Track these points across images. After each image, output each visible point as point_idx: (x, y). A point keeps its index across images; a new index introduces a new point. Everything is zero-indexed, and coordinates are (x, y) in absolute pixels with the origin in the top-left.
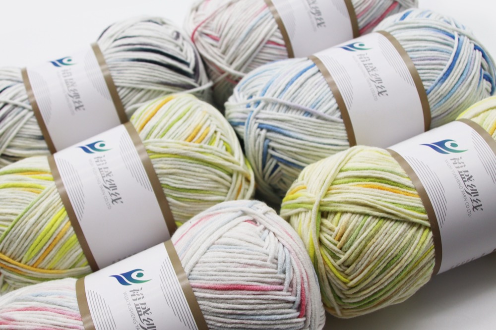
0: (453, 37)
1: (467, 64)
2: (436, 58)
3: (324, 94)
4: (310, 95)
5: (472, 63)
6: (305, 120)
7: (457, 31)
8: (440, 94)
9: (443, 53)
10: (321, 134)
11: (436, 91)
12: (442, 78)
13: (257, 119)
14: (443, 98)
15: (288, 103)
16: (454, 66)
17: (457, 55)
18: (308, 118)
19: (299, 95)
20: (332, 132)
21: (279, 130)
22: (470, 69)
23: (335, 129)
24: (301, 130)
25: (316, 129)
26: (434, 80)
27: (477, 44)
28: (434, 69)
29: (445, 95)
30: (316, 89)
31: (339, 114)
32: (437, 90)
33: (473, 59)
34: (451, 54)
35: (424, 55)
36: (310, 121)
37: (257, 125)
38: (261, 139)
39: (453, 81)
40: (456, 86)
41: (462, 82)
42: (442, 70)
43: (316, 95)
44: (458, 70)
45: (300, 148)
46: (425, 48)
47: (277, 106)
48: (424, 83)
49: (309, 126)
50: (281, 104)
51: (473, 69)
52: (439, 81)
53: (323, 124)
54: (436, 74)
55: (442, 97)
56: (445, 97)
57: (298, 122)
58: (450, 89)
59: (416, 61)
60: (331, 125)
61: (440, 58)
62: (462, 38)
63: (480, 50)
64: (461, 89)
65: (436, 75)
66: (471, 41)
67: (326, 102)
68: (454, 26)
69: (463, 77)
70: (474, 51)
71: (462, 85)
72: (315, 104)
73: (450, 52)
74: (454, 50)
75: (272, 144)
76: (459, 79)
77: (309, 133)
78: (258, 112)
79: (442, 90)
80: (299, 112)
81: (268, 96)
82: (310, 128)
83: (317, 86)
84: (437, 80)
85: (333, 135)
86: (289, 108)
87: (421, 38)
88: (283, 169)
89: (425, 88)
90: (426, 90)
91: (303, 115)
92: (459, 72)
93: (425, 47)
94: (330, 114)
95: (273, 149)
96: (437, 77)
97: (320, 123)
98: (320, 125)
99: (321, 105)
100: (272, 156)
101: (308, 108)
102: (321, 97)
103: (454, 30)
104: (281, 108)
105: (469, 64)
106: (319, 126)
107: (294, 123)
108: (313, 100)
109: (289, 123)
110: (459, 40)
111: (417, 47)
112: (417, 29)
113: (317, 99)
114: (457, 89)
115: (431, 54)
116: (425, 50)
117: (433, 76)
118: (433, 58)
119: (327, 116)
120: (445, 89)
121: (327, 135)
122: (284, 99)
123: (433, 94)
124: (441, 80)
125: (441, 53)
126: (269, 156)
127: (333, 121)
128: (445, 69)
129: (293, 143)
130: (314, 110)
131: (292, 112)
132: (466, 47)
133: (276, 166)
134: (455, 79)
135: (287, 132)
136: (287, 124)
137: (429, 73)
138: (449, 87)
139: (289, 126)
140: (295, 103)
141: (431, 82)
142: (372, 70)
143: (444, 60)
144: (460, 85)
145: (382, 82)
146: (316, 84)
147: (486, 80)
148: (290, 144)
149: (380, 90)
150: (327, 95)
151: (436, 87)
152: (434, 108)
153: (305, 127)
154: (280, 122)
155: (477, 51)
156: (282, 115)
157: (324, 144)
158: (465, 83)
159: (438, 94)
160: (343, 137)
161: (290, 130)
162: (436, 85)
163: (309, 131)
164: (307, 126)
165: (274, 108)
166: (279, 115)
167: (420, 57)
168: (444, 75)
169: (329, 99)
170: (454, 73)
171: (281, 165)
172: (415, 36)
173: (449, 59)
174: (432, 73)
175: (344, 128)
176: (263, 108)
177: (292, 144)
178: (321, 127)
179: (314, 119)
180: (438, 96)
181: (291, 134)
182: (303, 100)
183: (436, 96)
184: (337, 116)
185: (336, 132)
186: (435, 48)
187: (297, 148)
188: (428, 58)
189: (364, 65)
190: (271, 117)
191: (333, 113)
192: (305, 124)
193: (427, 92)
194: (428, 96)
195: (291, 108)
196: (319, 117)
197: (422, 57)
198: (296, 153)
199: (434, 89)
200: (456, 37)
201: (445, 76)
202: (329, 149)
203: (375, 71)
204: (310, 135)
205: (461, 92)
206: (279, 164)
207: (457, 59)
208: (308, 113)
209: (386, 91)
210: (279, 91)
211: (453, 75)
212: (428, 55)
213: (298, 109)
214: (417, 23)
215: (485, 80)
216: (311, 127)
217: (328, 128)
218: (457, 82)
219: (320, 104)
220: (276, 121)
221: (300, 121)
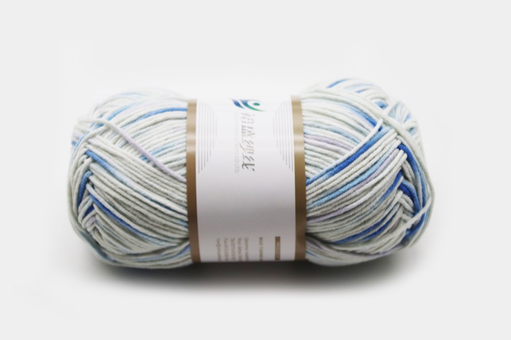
0: (374, 124)
1: (375, 163)
2: (335, 142)
3: (177, 142)
4: (159, 138)
5: (385, 164)
6: (139, 163)
7: (384, 119)
8: (324, 188)
9: (348, 139)
10: (151, 186)
11: (320, 183)
12: (332, 169)
13: (89, 143)
14: (327, 195)
15: (129, 137)
16: (355, 159)
17: (366, 147)
18: (144, 163)
19: (147, 133)
20: (167, 189)
21: (105, 164)
22: (378, 171)
23: (173, 187)
24: (130, 173)
25: (147, 178)
26: (322, 169)
27: (405, 143)
28: (326, 155)
29: (330, 192)
30: (170, 134)
31: (184, 171)
32: (322, 182)
33: (389, 159)
34: (358, 143)
35: (322, 135)
36: (144, 166)
37: (85, 150)
38: (82, 168)
39: (346, 178)
40: (349, 186)
41: (359, 183)
42: (336, 159)
43: (166, 139)
44: (358, 166)
45: (121, 194)
46: (327, 127)
47: (117, 136)
48: (307, 168)
49: (140, 172)
50: (121, 136)
51: (382, 172)
52: (327, 171)
53: (159, 175)
54: (328, 162)
55: (325, 194)
56: (330, 194)
57: (130, 163)
58: (339, 186)
59: (311, 139)
60: (169, 181)
61: (342, 145)
62: (385, 129)
63: (406, 151)
64: (354, 191)
65: (327, 164)
66: (399, 137)
67: (174, 152)
69: (364, 177)
70: (398, 150)
71: (358, 186)
72: (159, 149)
73: (358, 141)
74: (364, 140)
75: (92, 179)
76: (357, 178)
77: (138, 180)
78: (93, 136)
79: (327, 184)
80: (136, 153)
81: (112, 122)
82: (141, 175)
83: (173, 130)
84: (326, 168)
85: (167, 194)
86: (127, 144)
87: (329, 113)
88: (97, 213)
89: (307, 174)
90: (308, 178)
91: (140, 157)
92: (359, 169)
93: (329, 125)
94: (172, 168)
95: (93, 186)
96: (327, 166)
97: (155, 173)
98: (155, 175)
99: (166, 153)
100: (89, 194)
101: (148, 153)
102: (171, 144)
103: (379, 117)
104: (119, 140)
105: (379, 163)
106: (152, 177)
107: (125, 162)
108: (160, 144)
109: (120, 161)
110: (380, 130)
111: (320, 123)
112: (334, 102)
113: (164, 144)
114: (348, 189)
115: (332, 136)
116: (327, 129)
117: (323, 164)
118: (332, 141)
119: (166, 168)
120: (332, 184)
121: (159, 191)
122: (128, 132)
123: (316, 186)
124: (330, 172)
125: (345, 138)
126: (86, 193)
127: (173, 177)
128: (342, 158)
129: (115, 185)
130: (154, 157)
131: (130, 149)
132: (387, 142)
133: (91, 208)
134: (349, 176)
135: (112, 170)
136: (117, 161)
137: (319, 158)
138: (338, 184)
139: (118, 164)
140: (137, 141)
141: (319, 169)
142: (248, 135)
143: (346, 148)
144: (355, 186)
145: (253, 153)
146: (174, 128)
147: (404, 193)
148: (110, 185)
149: (246, 161)
150: (180, 146)
151: (321, 179)
152: (312, 206)
153: (136, 171)
154: (110, 156)
155: (402, 151)
156: (117, 149)
157: (152, 200)
158: (363, 186)
159: (322, 188)
160: (181, 201)
161: (117, 169)
162: (322, 175)
163: (138, 178)
164: (138, 170)
165: (112, 138)
166: (113, 148)
167: (317, 136)
168: (337, 166)
169: (179, 150)
170: (352, 168)
171: (97, 210)
172: (324, 109)
173: (353, 148)
174: (323, 159)
175: (185, 190)
176: (102, 133)
177: (113, 186)
178: (155, 178)
179: (149, 166)
180: (320, 191)
181: (117, 173)
182: (149, 140)
183: (317, 190)
184: (181, 173)
185: (172, 191)
186: (340, 130)
187: (117, 192)
188: (327, 139)
189: (243, 126)
190: (103, 146)
191: (176, 168)
192: (136, 167)
193: (308, 181)
194: (307, 188)
195: (130, 145)
196: (156, 166)
197: (320, 136)
198: (115, 199)
199: (318, 181)
200: (379, 123)
201: (337, 168)
202: (156, 209)
203: (251, 137)
204: (138, 183)
205: (353, 195)
206: (95, 206)
207: (363, 153)
208: (145, 157)
209: (253, 165)
211: (349, 170)
212: (328, 136)
213: (136, 149)
214: (338, 95)
215: (401, 193)
216: (142, 173)
217: (163, 182)
218: (352, 181)
219: (165, 151)
220: (106, 154)
221: (132, 162)
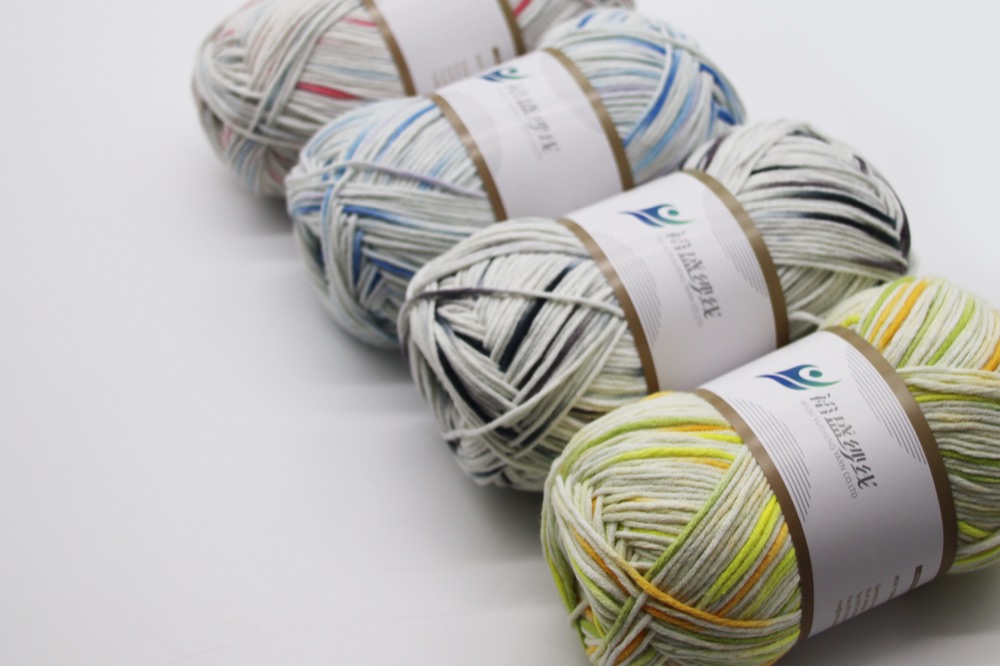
0: (663, 51)
1: (686, 97)
2: (635, 86)
3: (451, 151)
4: (428, 154)
5: (696, 95)
6: (422, 196)
7: (671, 42)
8: (645, 145)
9: (645, 78)
10: (449, 217)
12: (645, 120)
13: (342, 197)
15: (392, 167)
16: (666, 97)
17: (670, 80)
18: (427, 192)
19: (410, 154)
20: (468, 213)
21: (380, 214)
22: (694, 104)
23: (472, 208)
24: (416, 212)
25: (440, 210)
26: (633, 123)
27: (704, 62)
28: (632, 105)
30: (437, 145)
31: (477, 183)
32: (639, 139)
33: (697, 88)
34: (660, 79)
35: (615, 82)
36: (429, 197)
37: (340, 208)
38: (349, 231)
42: (645, 105)
43: (437, 153)
44: (673, 105)
45: (416, 243)
46: (616, 72)
47: (374, 175)
48: (618, 129)
49: (427, 206)
50: (382, 172)
51: (697, 103)
52: (641, 124)
53: (453, 201)
54: (637, 112)
57: (412, 201)
59: (605, 92)
60: (466, 203)
61: (643, 86)
62: (678, 53)
63: (710, 71)
65: (636, 115)
66: (695, 58)
67: (456, 164)
68: (665, 34)
70: (700, 73)
72: (437, 167)
73: (659, 76)
74: (665, 73)
75: (369, 239)
76: (675, 120)
77: (429, 217)
78: (343, 187)
79: (648, 139)
80: (411, 183)
81: (358, 158)
82: (431, 209)
83: (438, 139)
84: (638, 122)
85: (470, 220)
86: (393, 176)
88: (388, 281)
89: (621, 135)
90: (623, 140)
91: (419, 187)
93: (617, 69)
94: (463, 184)
95: (371, 247)
96: (637, 118)
97: (447, 200)
98: (448, 203)
99: (448, 169)
100: (370, 260)
101: (426, 175)
102: (446, 157)
103: (664, 41)
104: (381, 177)
106: (444, 205)
107: (404, 202)
108: (433, 162)
109: (396, 203)
110: (673, 56)
111: (604, 69)
112: (606, 41)
113: (438, 161)
115: (628, 80)
116: (618, 74)
117: (632, 117)
118: (630, 87)
119: (457, 186)
120: (652, 137)
122: (386, 162)
123: (635, 145)
124: (645, 124)
125: (641, 78)
126: (364, 261)
127: (469, 196)
128: (651, 103)
129: (405, 234)
130: (436, 179)
131: (400, 183)
132: (686, 68)
133: (378, 277)
135: (394, 218)
136: (394, 204)
137: (626, 111)
138: (659, 134)
139: (395, 208)
140: (404, 169)
141: (630, 125)
142: (531, 111)
143: (650, 89)
145: (548, 130)
146: (437, 136)
148: (398, 236)
149: (545, 143)
150: (458, 154)
151: (638, 135)
153: (421, 207)
154: (381, 201)
155: (705, 73)
156: (383, 188)
161: (398, 214)
162: (637, 131)
163: (428, 214)
164: (424, 205)
165: (368, 179)
166: (378, 189)
167: (611, 86)
168: (649, 113)
169: (459, 159)
171: (387, 276)
173: (657, 86)
174: (629, 112)
175: (488, 208)
176: (351, 179)
177: (402, 237)
178: (448, 206)
179: (436, 193)
181: (400, 219)
182: (418, 163)
184: (475, 186)
185: (474, 214)
186: (632, 70)
187: (411, 242)
188: (624, 86)
189: (519, 102)
190: (364, 192)
191: (468, 183)
192: (421, 202)
193: (624, 143)
194: (627, 149)
195: (397, 177)
196: (445, 189)
197: (614, 86)
198: (409, 251)
199: (635, 138)
200: (668, 48)
201: (651, 116)
203: (536, 111)
204: (431, 220)
206: (383, 272)
207: (670, 88)
208: (426, 184)
209: (555, 144)
210: (377, 149)
211: (664, 114)
212: (624, 82)
213: (408, 178)
216: (431, 206)
217: (459, 207)
219: (445, 167)
220: (373, 200)
221: (413, 198)
